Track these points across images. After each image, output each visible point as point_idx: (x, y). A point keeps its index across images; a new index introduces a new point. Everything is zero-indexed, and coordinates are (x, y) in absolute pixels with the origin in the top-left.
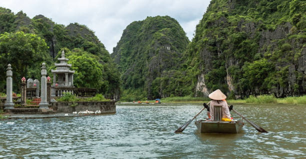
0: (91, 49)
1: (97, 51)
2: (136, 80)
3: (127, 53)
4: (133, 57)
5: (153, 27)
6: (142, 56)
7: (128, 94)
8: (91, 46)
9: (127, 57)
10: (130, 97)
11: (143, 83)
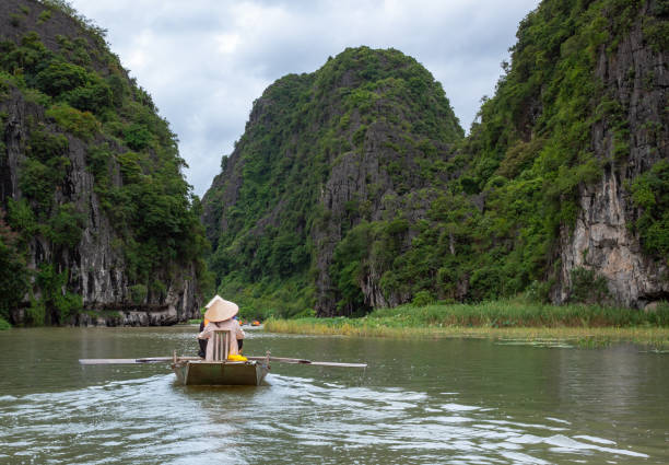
0: (80, 91)
1: (104, 103)
2: (285, 250)
3: (262, 173)
4: (280, 179)
5: (346, 78)
6: (306, 175)
7: (256, 297)
8: (76, 81)
9: (260, 182)
10: (260, 306)
11: (306, 260)
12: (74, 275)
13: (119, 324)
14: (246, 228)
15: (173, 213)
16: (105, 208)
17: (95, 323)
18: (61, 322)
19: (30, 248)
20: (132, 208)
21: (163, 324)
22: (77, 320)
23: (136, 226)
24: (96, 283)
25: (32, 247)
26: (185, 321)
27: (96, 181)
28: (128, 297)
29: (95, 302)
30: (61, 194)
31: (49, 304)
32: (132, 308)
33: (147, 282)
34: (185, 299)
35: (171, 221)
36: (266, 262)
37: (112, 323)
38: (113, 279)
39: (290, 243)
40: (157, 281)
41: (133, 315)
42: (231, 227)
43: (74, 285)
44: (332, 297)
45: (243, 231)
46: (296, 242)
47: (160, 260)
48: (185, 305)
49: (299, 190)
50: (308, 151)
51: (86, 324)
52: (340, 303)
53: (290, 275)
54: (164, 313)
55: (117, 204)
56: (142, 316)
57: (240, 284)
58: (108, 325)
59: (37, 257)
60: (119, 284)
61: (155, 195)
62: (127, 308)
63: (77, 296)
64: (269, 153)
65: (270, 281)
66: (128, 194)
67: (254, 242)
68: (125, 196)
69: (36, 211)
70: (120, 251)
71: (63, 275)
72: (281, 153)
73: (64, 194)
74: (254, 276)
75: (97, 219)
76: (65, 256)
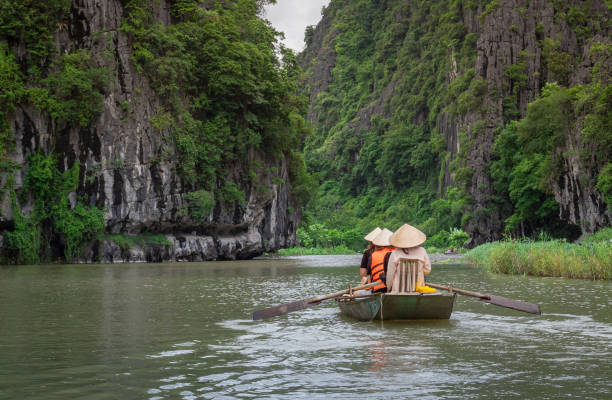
12: (90, 174)
13: (167, 257)
14: (343, 121)
15: (254, 72)
16: (142, 61)
17: (126, 255)
18: (69, 255)
19: (12, 129)
20: (188, 62)
21: (240, 257)
22: (96, 252)
23: (192, 93)
24: (127, 187)
25: (17, 128)
26: (273, 251)
27: (125, 15)
28: (182, 212)
29: (126, 220)
30: (65, 36)
31: (47, 224)
32: (188, 231)
33: (213, 186)
34: (273, 216)
35: (251, 83)
36: (375, 166)
37: (156, 256)
38: (157, 181)
39: (407, 139)
40: (229, 183)
41: (191, 242)
42: (322, 121)
43: (90, 191)
44: (493, 211)
45: (339, 124)
46: (416, 137)
47: (235, 150)
48: (273, 224)
49: (418, 66)
50: (428, 12)
51: (110, 257)
52: (512, 219)
53: (408, 185)
54: (241, 239)
55: (162, 53)
56: (206, 242)
57: (336, 199)
58: (149, 258)
59: (26, 143)
60: (167, 189)
61: (225, 40)
62: (180, 230)
63: (94, 209)
64: (371, 19)
65: (379, 193)
66: (179, 38)
67: (355, 140)
68: (176, 41)
69: (23, 65)
70: (167, 135)
71: (72, 175)
72: (387, 19)
73: (72, 37)
74: (356, 187)
75: (128, 78)
76: (75, 141)
